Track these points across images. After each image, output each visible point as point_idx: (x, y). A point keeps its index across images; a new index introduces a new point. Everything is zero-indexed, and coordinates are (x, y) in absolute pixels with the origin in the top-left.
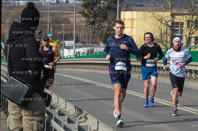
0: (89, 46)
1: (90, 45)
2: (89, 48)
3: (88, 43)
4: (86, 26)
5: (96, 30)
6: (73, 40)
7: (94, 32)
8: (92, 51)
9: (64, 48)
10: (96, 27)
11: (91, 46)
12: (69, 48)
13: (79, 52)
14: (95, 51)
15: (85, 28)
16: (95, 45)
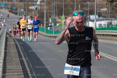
0: (108, 20)
1: (109, 18)
2: (108, 21)
3: (108, 17)
4: (107, 4)
5: (114, 8)
6: (94, 15)
7: (113, 9)
8: (111, 23)
9: (89, 21)
10: (114, 5)
11: (110, 20)
12: (93, 21)
13: (101, 25)
14: (113, 23)
15: (106, 5)
16: (113, 19)
